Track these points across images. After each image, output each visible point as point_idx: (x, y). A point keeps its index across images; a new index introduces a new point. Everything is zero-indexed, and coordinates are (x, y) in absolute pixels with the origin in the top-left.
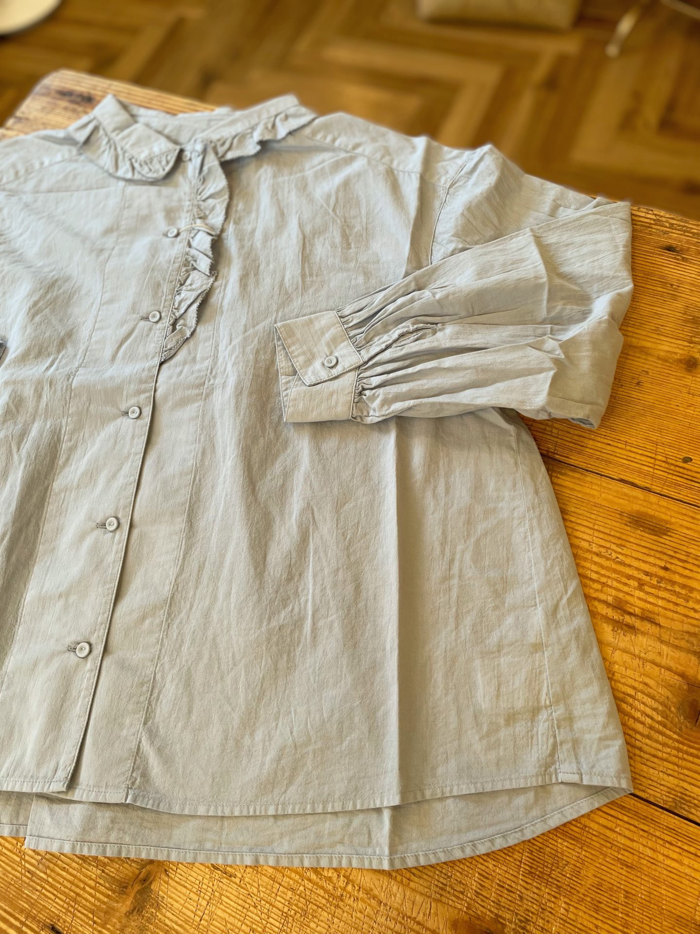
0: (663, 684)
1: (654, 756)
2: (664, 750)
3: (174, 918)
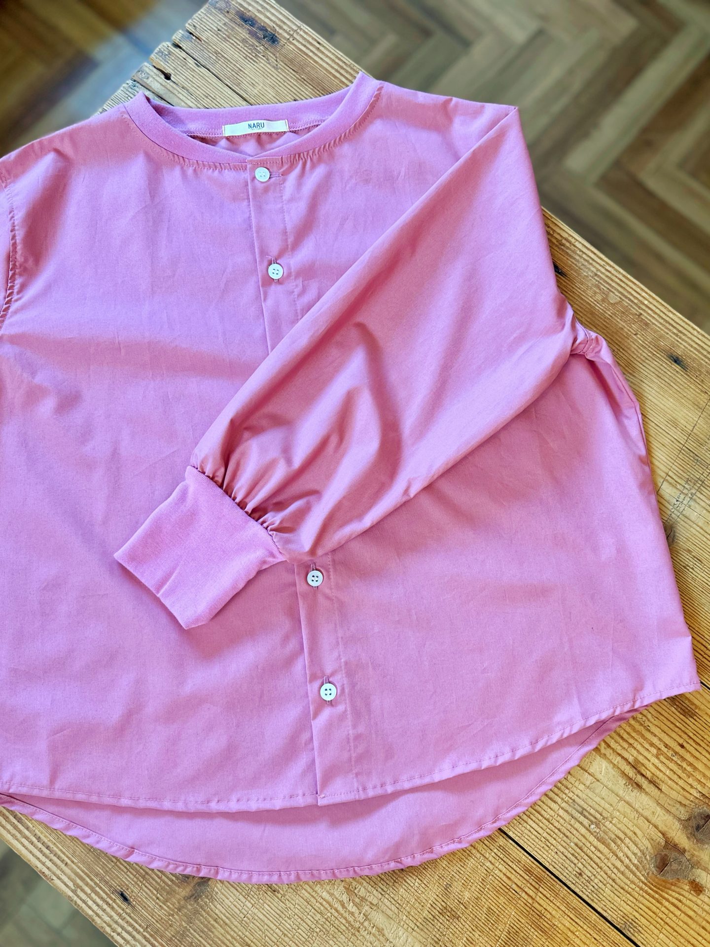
0: (648, 837)
1: (622, 888)
2: (631, 886)
3: (224, 911)
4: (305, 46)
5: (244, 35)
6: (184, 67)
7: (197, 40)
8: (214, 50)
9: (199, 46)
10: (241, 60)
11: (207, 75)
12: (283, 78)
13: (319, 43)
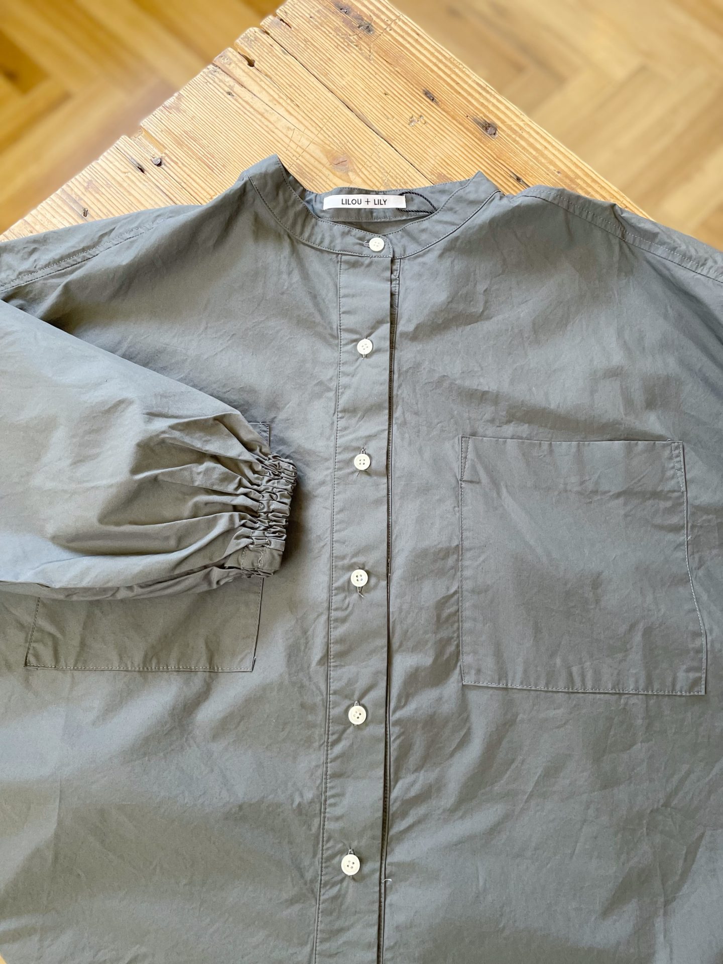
4: (402, 37)
5: (337, 24)
6: (270, 54)
7: (287, 27)
8: (303, 38)
9: (288, 33)
10: (332, 49)
11: (293, 63)
12: (375, 70)
13: (418, 34)
